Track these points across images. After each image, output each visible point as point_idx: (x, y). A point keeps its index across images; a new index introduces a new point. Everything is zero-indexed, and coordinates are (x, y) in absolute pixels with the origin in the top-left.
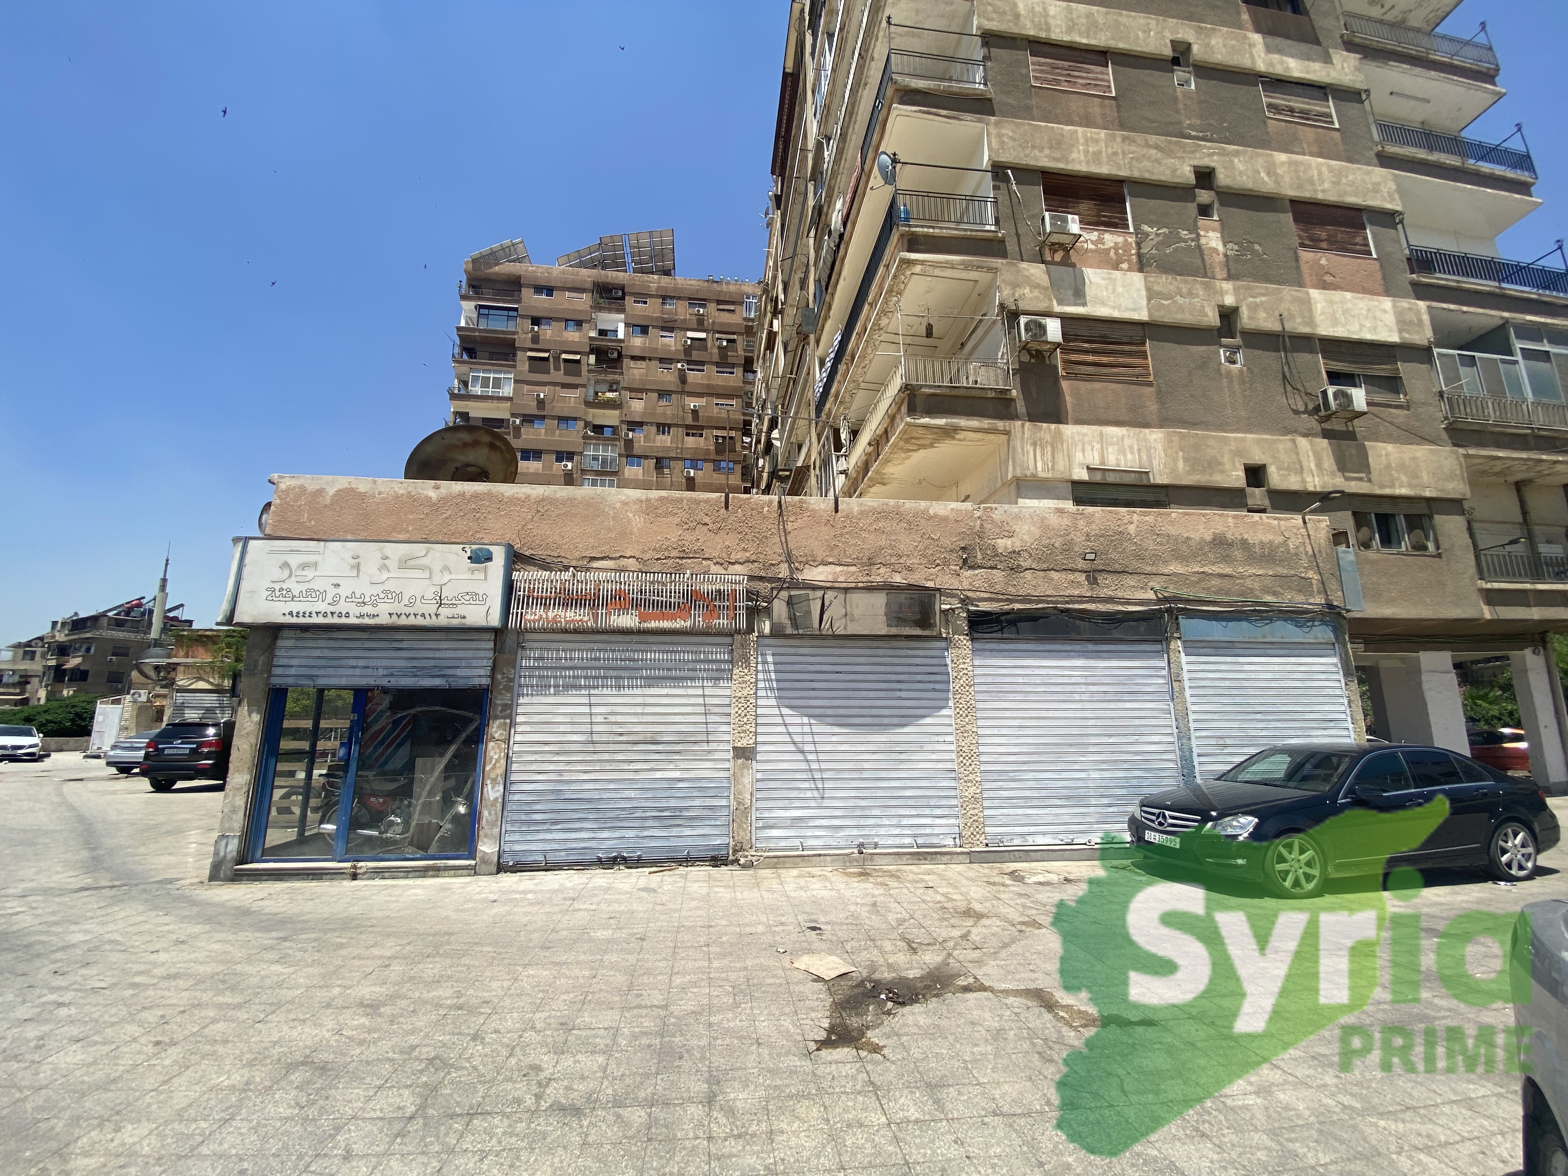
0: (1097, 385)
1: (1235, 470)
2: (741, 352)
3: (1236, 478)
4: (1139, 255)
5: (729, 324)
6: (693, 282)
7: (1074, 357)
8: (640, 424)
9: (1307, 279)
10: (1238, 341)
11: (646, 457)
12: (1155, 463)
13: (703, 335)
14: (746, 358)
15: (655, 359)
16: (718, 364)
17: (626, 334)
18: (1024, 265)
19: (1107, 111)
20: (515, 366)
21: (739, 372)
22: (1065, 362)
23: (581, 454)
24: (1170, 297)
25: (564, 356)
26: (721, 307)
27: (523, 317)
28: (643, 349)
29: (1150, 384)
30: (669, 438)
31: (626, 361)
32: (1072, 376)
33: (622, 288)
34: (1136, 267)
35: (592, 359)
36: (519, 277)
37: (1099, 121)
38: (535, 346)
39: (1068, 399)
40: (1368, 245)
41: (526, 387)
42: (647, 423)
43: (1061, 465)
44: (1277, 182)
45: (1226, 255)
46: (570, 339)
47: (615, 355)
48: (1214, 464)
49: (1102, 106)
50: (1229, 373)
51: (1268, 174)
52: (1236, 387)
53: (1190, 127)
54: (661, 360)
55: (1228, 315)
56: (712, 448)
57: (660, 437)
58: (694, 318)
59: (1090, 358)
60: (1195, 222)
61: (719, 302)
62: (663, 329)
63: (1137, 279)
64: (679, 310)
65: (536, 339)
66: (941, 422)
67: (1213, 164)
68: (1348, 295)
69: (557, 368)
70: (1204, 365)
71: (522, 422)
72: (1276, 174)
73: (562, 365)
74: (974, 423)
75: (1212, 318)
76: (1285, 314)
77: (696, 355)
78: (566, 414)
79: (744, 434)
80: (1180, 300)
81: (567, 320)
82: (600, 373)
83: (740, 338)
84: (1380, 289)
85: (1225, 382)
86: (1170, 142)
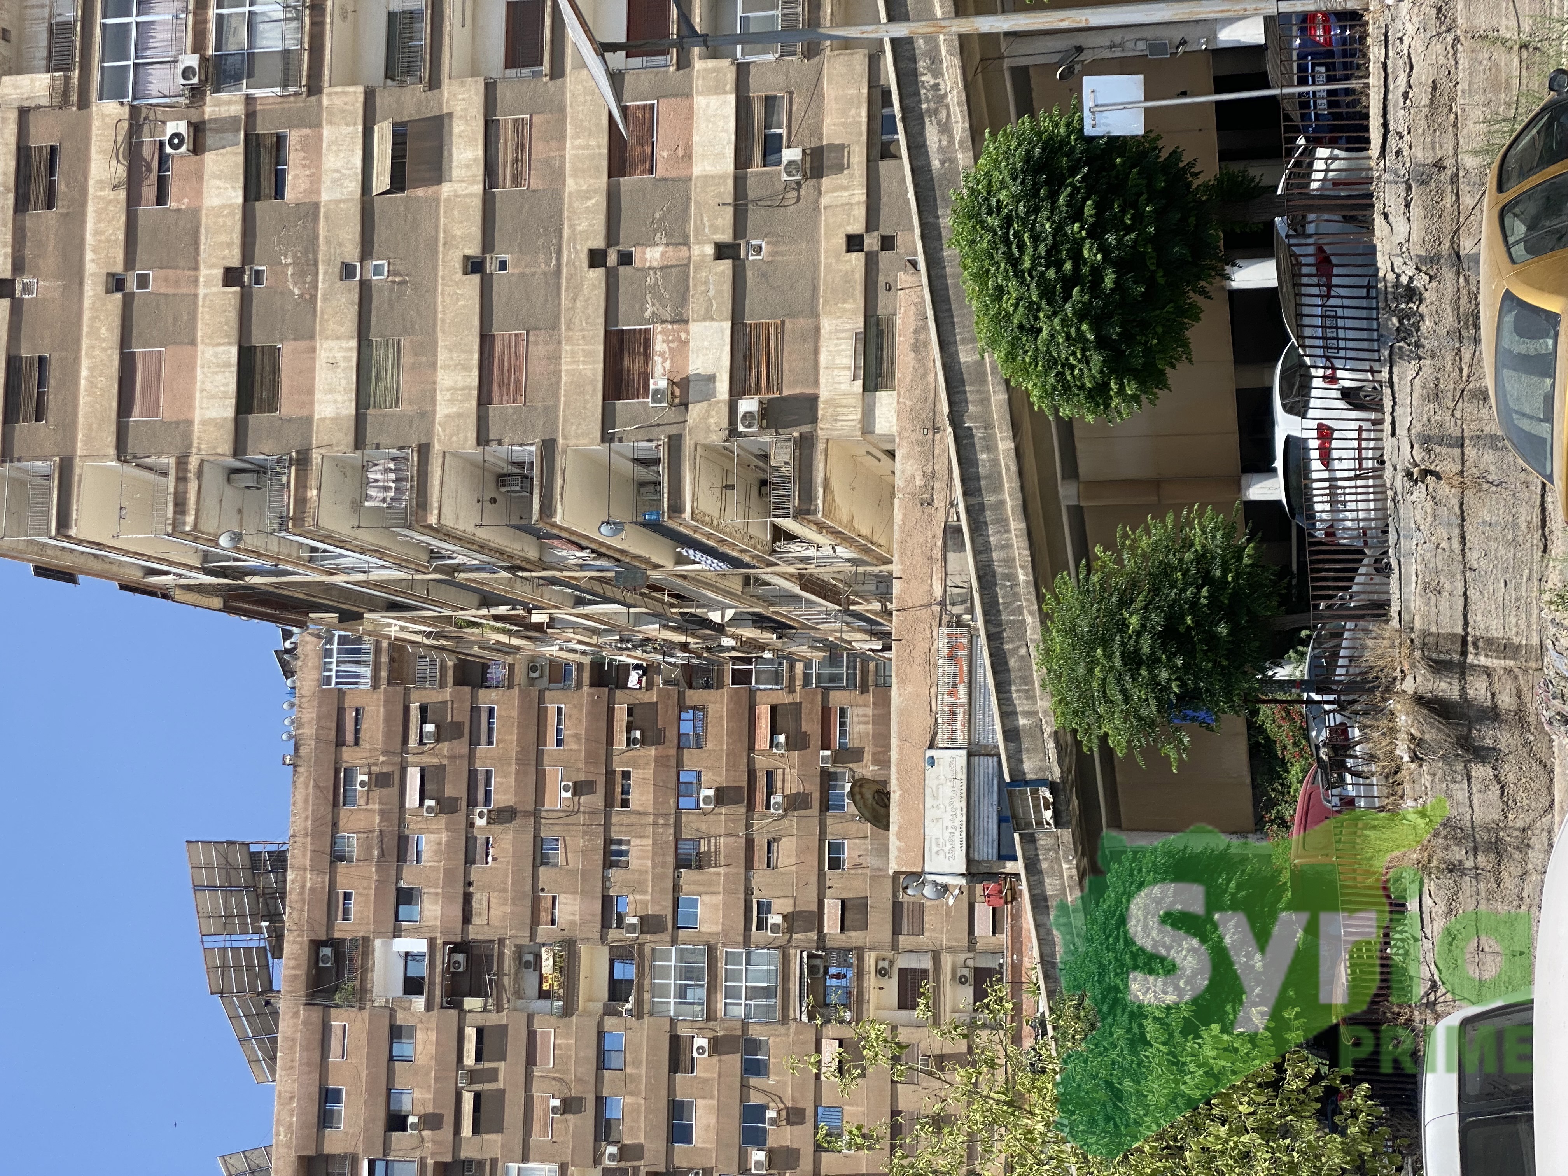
0: (786, 366)
1: (850, 261)
2: (447, 694)
3: (857, 259)
4: (673, 322)
5: (388, 720)
6: (299, 798)
7: (763, 383)
8: (607, 901)
9: (682, 173)
10: (742, 242)
11: (676, 888)
12: (848, 327)
13: (413, 776)
14: (460, 681)
15: (467, 873)
16: (474, 742)
17: (416, 933)
18: (690, 422)
19: (541, 339)
20: (494, 1162)
21: (487, 698)
22: (768, 392)
23: (673, 1022)
24: (710, 301)
25: (469, 1059)
26: (350, 737)
27: (386, 1150)
28: (447, 898)
29: (783, 322)
30: (634, 842)
31: (475, 932)
32: (779, 388)
33: (316, 945)
34: (683, 326)
35: (472, 1003)
36: (301, 1159)
37: (552, 347)
38: (449, 1120)
39: (798, 391)
40: (644, 106)
41: (536, 1137)
42: (605, 888)
43: (851, 401)
44: (595, 192)
45: (667, 245)
46: (432, 1049)
47: (460, 957)
48: (847, 278)
49: (536, 343)
50: (771, 254)
51: (589, 198)
52: (780, 249)
53: (548, 264)
54: (469, 861)
55: (722, 251)
56: (652, 751)
57: (634, 860)
58: (377, 793)
59: (763, 369)
60: (638, 269)
61: (340, 742)
62: (401, 858)
63: (694, 327)
64: (362, 825)
65: (431, 1121)
66: (820, 491)
67: (586, 251)
68: (695, 138)
69: (493, 1075)
70: (764, 276)
71: (610, 1143)
72: (587, 192)
73: (488, 1065)
74: (820, 467)
75: (725, 266)
76: (719, 201)
77: (455, 789)
78: (592, 1053)
79: (624, 686)
80: (712, 293)
81: (391, 1059)
82: (501, 988)
83: (414, 695)
84: (686, 102)
85: (778, 258)
86: (568, 288)
